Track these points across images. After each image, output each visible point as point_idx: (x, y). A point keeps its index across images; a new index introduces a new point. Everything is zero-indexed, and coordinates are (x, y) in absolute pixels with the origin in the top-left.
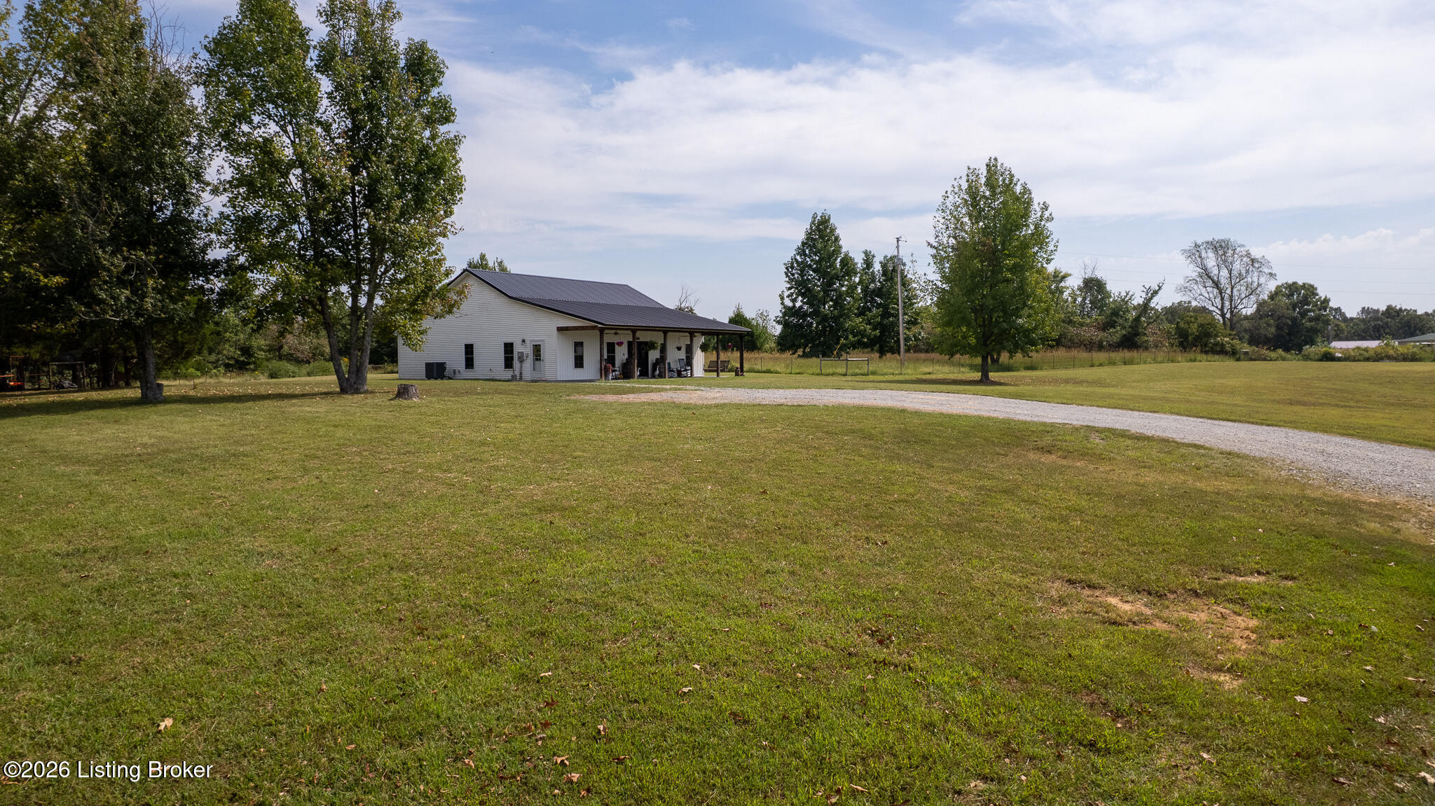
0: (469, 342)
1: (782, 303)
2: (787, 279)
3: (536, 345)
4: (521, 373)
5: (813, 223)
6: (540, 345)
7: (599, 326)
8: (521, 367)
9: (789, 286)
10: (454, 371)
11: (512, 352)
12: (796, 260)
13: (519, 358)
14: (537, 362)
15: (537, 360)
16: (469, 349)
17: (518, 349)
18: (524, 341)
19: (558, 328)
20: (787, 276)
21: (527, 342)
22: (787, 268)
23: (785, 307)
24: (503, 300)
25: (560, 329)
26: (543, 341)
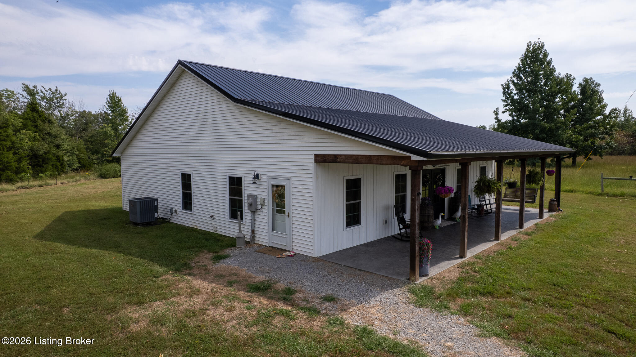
0: (186, 171)
1: (497, 118)
2: (504, 98)
3: (277, 186)
4: (253, 232)
5: (528, 50)
6: (283, 187)
7: (414, 157)
8: (254, 220)
9: (505, 104)
10: (171, 210)
11: (240, 194)
12: (513, 81)
13: (250, 205)
14: (279, 216)
15: (278, 212)
16: (186, 179)
17: (248, 189)
18: (257, 177)
19: (316, 156)
20: (504, 95)
21: (263, 178)
22: (504, 89)
23: (499, 121)
24: (227, 105)
25: (320, 159)
26: (288, 179)
